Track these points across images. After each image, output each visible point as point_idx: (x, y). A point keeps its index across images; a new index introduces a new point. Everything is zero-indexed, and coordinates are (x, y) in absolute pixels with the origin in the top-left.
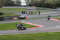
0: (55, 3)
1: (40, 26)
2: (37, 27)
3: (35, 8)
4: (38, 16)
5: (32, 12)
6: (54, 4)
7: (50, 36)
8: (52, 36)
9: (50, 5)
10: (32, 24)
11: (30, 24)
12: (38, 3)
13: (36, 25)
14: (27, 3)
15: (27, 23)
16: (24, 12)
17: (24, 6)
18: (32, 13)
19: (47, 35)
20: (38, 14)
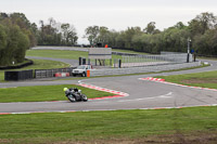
0: (157, 41)
1: (121, 94)
2: (113, 95)
3: (109, 50)
4: (116, 71)
5: (104, 61)
6: (155, 44)
7: (144, 117)
8: (148, 117)
9: (145, 44)
10: (100, 89)
11: (96, 88)
12: (116, 39)
13: (111, 91)
14: (90, 38)
15: (91, 87)
16: (84, 60)
17: (85, 46)
18: (102, 63)
19: (137, 115)
20: (117, 65)
